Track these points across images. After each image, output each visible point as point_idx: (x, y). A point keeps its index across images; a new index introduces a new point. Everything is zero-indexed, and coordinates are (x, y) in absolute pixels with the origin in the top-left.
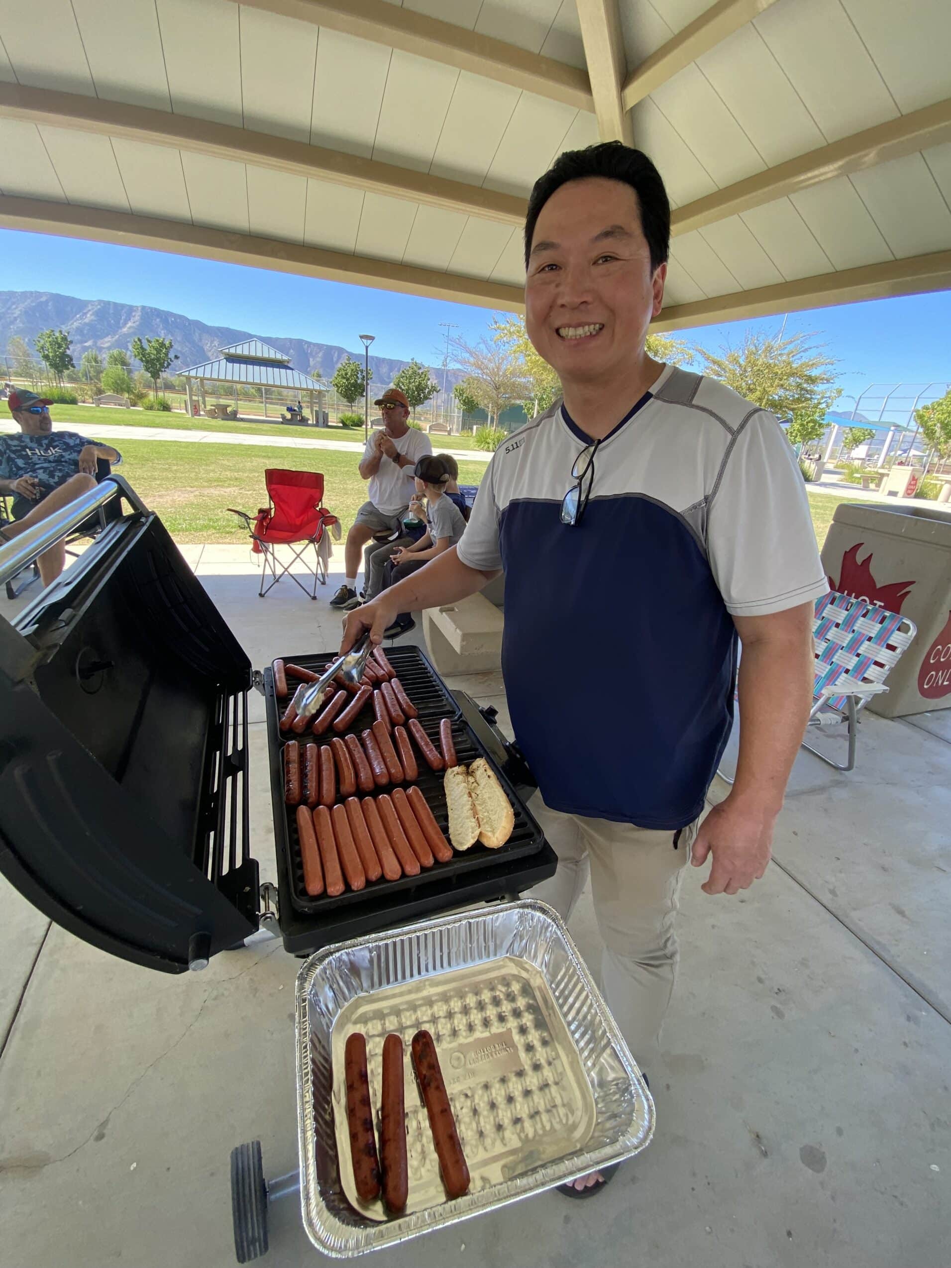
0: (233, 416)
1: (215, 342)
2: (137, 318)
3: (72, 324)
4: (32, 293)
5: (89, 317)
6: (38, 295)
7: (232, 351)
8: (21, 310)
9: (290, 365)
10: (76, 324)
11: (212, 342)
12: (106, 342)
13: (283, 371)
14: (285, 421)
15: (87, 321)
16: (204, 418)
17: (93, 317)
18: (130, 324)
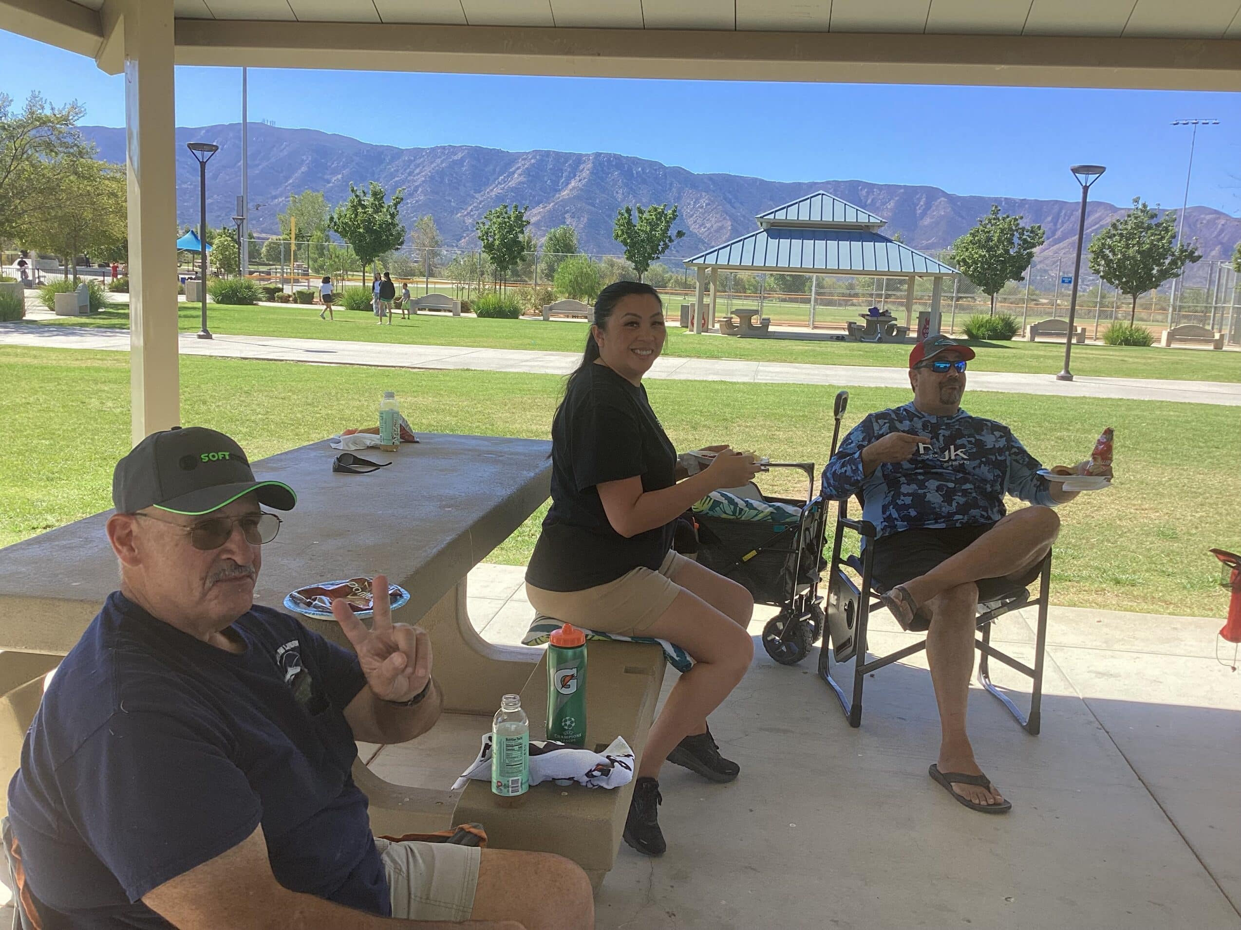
0: (762, 332)
1: (702, 201)
2: (586, 173)
3: (492, 190)
4: (444, 148)
5: (517, 179)
6: (453, 150)
7: (781, 216)
8: (425, 176)
9: (882, 232)
10: (497, 191)
11: (697, 201)
12: (535, 215)
13: (869, 245)
14: (856, 334)
15: (512, 184)
16: (716, 336)
17: (522, 179)
18: (573, 184)
